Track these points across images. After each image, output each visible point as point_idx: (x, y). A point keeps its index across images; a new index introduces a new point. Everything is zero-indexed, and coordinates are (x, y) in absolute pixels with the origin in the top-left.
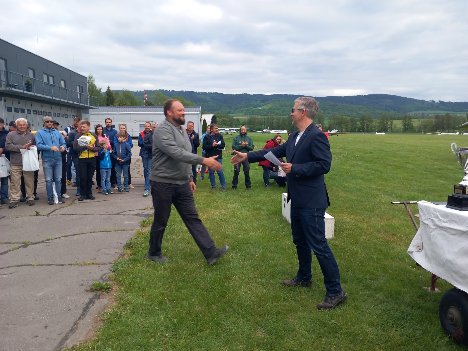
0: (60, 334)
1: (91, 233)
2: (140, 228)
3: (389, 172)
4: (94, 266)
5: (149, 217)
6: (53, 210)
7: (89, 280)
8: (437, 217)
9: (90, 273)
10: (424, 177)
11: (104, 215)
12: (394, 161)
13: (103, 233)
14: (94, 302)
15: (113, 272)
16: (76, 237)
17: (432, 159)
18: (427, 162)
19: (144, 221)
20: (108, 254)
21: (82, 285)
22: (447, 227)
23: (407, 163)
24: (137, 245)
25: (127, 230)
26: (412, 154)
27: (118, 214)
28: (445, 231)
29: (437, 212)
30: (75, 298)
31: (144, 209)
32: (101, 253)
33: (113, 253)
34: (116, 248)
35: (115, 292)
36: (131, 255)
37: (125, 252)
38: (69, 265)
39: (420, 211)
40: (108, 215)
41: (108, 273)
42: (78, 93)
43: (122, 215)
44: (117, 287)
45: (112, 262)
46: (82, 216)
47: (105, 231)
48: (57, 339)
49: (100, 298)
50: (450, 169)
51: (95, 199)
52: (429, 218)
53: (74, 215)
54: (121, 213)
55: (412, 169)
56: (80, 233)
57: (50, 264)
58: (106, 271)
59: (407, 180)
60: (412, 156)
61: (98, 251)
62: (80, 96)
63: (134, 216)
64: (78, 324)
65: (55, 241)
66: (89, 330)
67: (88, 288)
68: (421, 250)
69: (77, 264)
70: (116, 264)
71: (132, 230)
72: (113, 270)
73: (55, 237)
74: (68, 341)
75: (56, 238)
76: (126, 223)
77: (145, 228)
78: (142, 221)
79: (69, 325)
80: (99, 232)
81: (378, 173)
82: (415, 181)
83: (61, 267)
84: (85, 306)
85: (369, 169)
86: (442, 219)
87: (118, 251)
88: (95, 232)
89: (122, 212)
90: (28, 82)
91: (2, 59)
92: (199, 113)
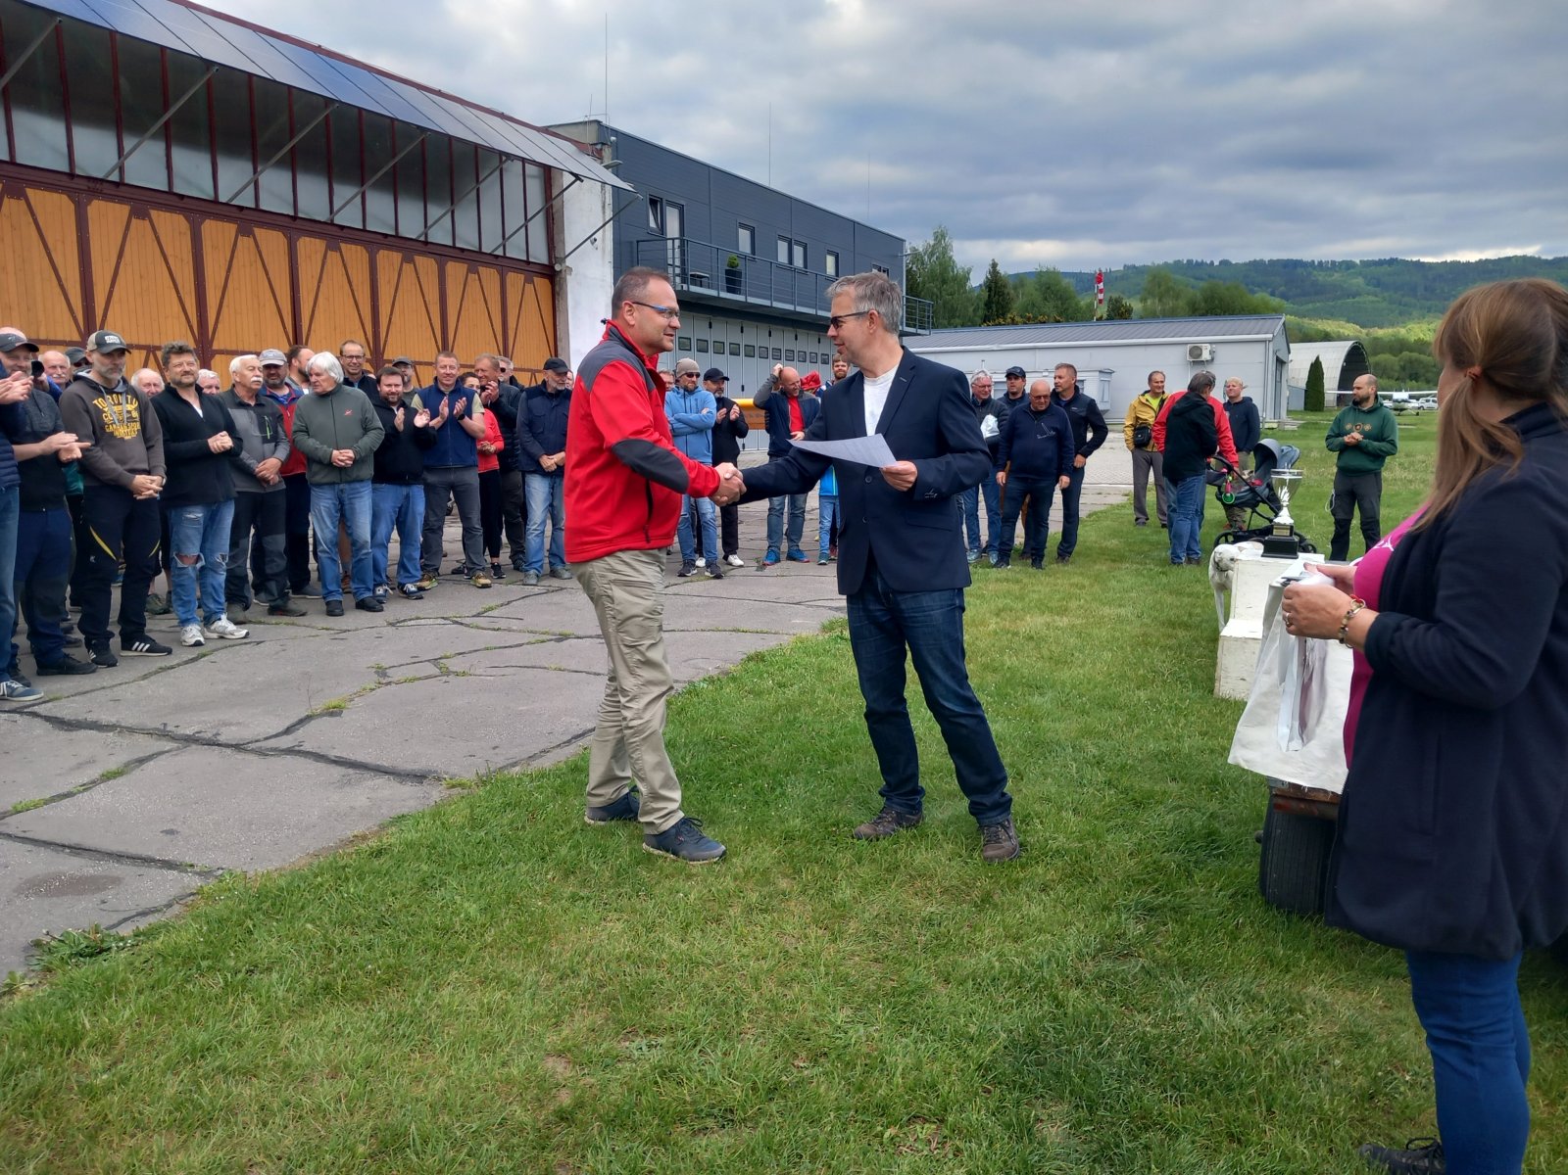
0: (509, 759)
1: (703, 630)
2: (816, 633)
11: (764, 603)
13: (727, 633)
20: (698, 668)
24: (768, 657)
25: (782, 634)
27: (798, 603)
32: (689, 664)
33: (712, 667)
34: (726, 660)
40: (773, 603)
43: (803, 607)
46: (716, 600)
47: (733, 631)
48: (502, 762)
53: (699, 598)
54: (805, 602)
56: (681, 628)
61: (686, 661)
64: (548, 752)
71: (794, 634)
74: (514, 768)
76: (796, 621)
77: (826, 633)
78: (834, 620)
79: (532, 752)
80: (721, 630)
84: (581, 733)
87: (725, 665)
88: (713, 630)
89: (810, 601)
90: (732, 265)
91: (673, 204)
92: (1270, 336)
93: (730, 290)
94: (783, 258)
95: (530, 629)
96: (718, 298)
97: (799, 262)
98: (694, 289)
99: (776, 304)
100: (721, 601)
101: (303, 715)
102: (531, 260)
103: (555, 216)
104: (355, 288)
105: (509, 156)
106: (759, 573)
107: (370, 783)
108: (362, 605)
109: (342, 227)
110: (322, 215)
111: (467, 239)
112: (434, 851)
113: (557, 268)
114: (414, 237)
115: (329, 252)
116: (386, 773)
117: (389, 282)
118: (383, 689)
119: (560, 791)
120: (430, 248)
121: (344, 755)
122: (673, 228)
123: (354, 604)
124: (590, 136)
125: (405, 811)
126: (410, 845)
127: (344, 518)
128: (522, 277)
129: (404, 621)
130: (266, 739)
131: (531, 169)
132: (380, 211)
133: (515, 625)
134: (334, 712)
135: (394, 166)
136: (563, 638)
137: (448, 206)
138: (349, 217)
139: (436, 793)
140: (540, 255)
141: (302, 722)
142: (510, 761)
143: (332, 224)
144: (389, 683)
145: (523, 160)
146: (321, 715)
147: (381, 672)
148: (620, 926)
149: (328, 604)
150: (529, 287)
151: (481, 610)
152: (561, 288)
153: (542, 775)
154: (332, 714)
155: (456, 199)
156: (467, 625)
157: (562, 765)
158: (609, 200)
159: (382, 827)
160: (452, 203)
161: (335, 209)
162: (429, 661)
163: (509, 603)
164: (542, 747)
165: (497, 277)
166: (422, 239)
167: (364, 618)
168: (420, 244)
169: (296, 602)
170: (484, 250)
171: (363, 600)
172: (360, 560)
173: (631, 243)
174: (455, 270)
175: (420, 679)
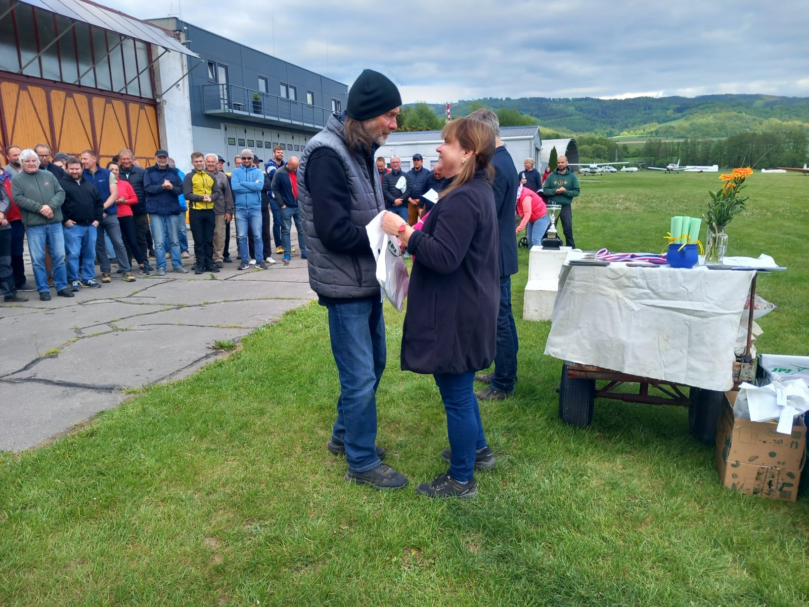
1: (259, 299)
6: (235, 275)
9: (225, 334)
14: (208, 358)
16: (238, 303)
20: (260, 320)
21: (209, 343)
25: (303, 299)
30: (193, 352)
32: (254, 318)
33: (267, 319)
34: (275, 315)
35: (236, 351)
38: (210, 326)
47: (275, 299)
48: (154, 379)
49: (218, 355)
53: (255, 281)
56: (247, 299)
57: (191, 325)
58: (244, 334)
61: (252, 316)
64: (181, 371)
65: (214, 305)
66: (188, 376)
67: (212, 346)
69: (218, 327)
71: (310, 299)
72: (251, 333)
75: (216, 303)
79: (171, 371)
83: (201, 327)
84: (198, 359)
90: (256, 99)
91: (222, 66)
92: (532, 136)
93: (255, 112)
94: (283, 95)
95: (160, 303)
96: (249, 116)
97: (292, 97)
98: (236, 111)
99: (281, 120)
100: (266, 282)
101: (34, 359)
102: (142, 96)
103: (155, 72)
104: (38, 112)
105: (126, 37)
106: (285, 267)
107: (80, 394)
108: (61, 294)
109: (28, 77)
110: (15, 70)
111: (104, 84)
112: (124, 430)
113: (158, 100)
114: (72, 83)
115: (21, 91)
116: (89, 388)
117: (59, 109)
118: (81, 340)
119: (192, 392)
120: (82, 89)
121: (63, 379)
122: (222, 79)
123: (56, 293)
124: (172, 26)
125: (103, 409)
126: (110, 428)
127: (49, 244)
128: (138, 106)
129: (87, 301)
130: (13, 373)
131: (138, 44)
132: (51, 67)
133: (152, 301)
134: (53, 355)
135: (57, 41)
136: (179, 307)
137: (91, 65)
138: (32, 70)
139: (120, 398)
140: (147, 93)
141: (33, 362)
142: (160, 377)
143: (21, 74)
144: (84, 337)
145: (134, 39)
146: (45, 358)
147: (78, 331)
148: (235, 463)
149: (41, 294)
150: (142, 111)
151: (131, 293)
152: (161, 112)
153: (180, 384)
154: (51, 357)
155: (95, 62)
156: (125, 303)
157: (190, 378)
158: (185, 63)
159: (91, 419)
160: (94, 63)
161: (23, 65)
162: (105, 323)
163: (146, 289)
164: (177, 369)
165: (123, 106)
166: (77, 83)
167: (63, 300)
168: (76, 87)
169: (20, 294)
170: (114, 90)
171: (62, 291)
172: (58, 268)
173: (200, 87)
174: (98, 102)
175: (101, 334)
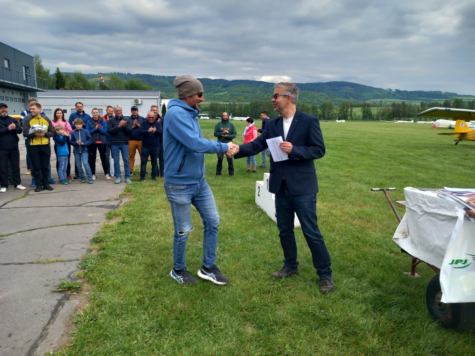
0: (28, 342)
1: (51, 227)
2: (106, 221)
3: (354, 159)
4: (59, 264)
5: (115, 208)
6: (4, 203)
7: (54, 280)
8: (424, 203)
9: (55, 272)
10: (389, 164)
11: (64, 207)
12: (358, 148)
13: (65, 226)
14: (63, 305)
15: (81, 269)
16: (34, 232)
17: (393, 146)
18: (389, 149)
19: (110, 214)
20: (73, 250)
21: (47, 286)
22: (436, 213)
23: (370, 150)
24: (105, 240)
25: (92, 223)
26: (374, 141)
27: (80, 206)
28: (434, 217)
29: (425, 198)
30: (41, 300)
31: (108, 200)
32: (66, 248)
33: (80, 249)
34: (82, 243)
35: (86, 291)
36: (99, 250)
37: (93, 247)
38: (30, 263)
39: (406, 197)
40: (68, 207)
41: (75, 271)
42: (24, 74)
43: (84, 207)
44: (88, 286)
45: (79, 259)
46: (39, 208)
47: (67, 225)
48: (25, 348)
49: (70, 299)
50: (410, 156)
51: (53, 190)
52: (417, 205)
53: (30, 208)
54: (82, 204)
55: (377, 156)
56: (39, 227)
57: (7, 262)
58: (73, 268)
59: (373, 166)
60: (374, 143)
61: (62, 246)
62: (26, 77)
63: (98, 208)
64: (47, 329)
65: (11, 237)
66: (62, 335)
67: (55, 289)
68: (407, 237)
69: (39, 263)
70: (84, 261)
71: (97, 223)
72: (82, 267)
73: (9, 233)
74: (39, 349)
75: (11, 234)
76: (89, 215)
77: (111, 220)
78: (108, 212)
79: (37, 331)
80: (60, 226)
81: (344, 159)
82: (381, 167)
83: (20, 266)
84: (53, 309)
85: (334, 156)
86: (430, 205)
87: (84, 246)
88: (56, 226)
89: (84, 204)
92: (158, 97)
